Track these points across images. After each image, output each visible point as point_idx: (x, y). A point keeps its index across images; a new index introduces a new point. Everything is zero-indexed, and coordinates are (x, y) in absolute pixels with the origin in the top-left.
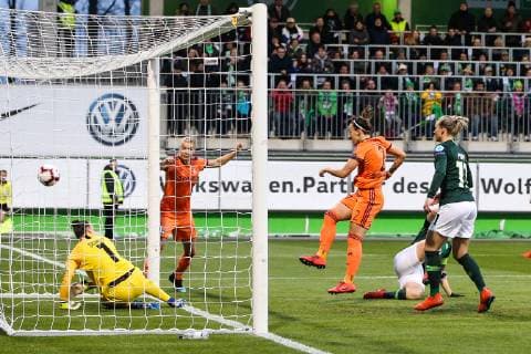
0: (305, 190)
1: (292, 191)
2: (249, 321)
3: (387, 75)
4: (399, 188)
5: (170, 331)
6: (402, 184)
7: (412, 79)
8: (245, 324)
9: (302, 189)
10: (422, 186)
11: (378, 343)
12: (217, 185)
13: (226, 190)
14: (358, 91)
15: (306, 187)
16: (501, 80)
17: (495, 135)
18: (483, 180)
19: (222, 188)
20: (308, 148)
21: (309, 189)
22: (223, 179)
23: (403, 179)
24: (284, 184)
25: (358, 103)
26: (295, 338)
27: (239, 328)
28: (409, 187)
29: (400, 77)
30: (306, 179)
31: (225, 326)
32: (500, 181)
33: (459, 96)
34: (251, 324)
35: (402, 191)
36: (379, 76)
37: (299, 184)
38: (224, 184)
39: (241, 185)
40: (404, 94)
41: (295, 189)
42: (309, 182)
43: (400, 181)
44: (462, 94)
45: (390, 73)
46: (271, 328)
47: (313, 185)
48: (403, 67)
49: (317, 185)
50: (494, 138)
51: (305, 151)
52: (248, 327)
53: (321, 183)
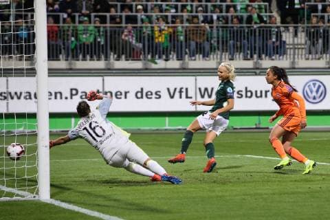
0: (71, 98)
1: (61, 98)
2: (36, 191)
3: (130, 14)
4: (139, 95)
6: (142, 92)
7: (147, 16)
8: (33, 193)
9: (69, 97)
10: (156, 93)
11: (131, 204)
12: (5, 95)
13: (12, 98)
14: (108, 25)
15: (72, 95)
16: (212, 17)
17: (207, 57)
18: (200, 89)
19: (9, 97)
20: (73, 67)
21: (74, 97)
22: (10, 90)
23: (142, 89)
24: (56, 93)
25: (109, 34)
26: (70, 202)
27: (29, 196)
28: (147, 95)
29: (139, 15)
30: (72, 90)
31: (18, 195)
32: (212, 89)
33: (180, 29)
34: (37, 193)
35: (142, 97)
36: (124, 14)
37: (67, 93)
38: (10, 93)
39: (23, 95)
40: (141, 27)
41: (64, 97)
42: (74, 92)
43: (140, 90)
44: (183, 27)
45: (132, 12)
46: (52, 196)
47: (77, 94)
48: (140, 7)
49: (80, 94)
50: (207, 59)
51: (71, 69)
52: (34, 195)
53: (82, 92)
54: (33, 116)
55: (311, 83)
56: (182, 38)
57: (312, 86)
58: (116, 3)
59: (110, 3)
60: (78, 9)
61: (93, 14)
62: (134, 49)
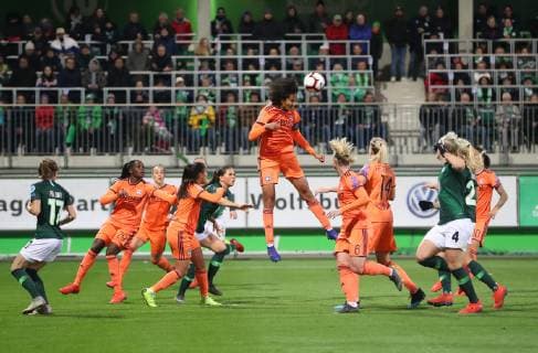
18: (253, 196)
20: (70, 164)
25: (121, 119)
40: (174, 107)
51: (67, 168)
53: (80, 201)
55: (420, 188)
56: (232, 122)
57: (421, 192)
58: (147, 72)
59: (132, 73)
60: (83, 82)
61: (106, 89)
62: (157, 138)
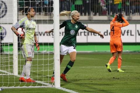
5: (23, 87)
6: (107, 32)
8: (52, 84)
13: (41, 35)
18: (138, 31)
19: (39, 34)
23: (107, 31)
27: (49, 86)
31: (44, 85)
34: (54, 84)
35: (107, 35)
38: (39, 32)
46: (61, 85)
54: (52, 44)
56: (128, 4)
